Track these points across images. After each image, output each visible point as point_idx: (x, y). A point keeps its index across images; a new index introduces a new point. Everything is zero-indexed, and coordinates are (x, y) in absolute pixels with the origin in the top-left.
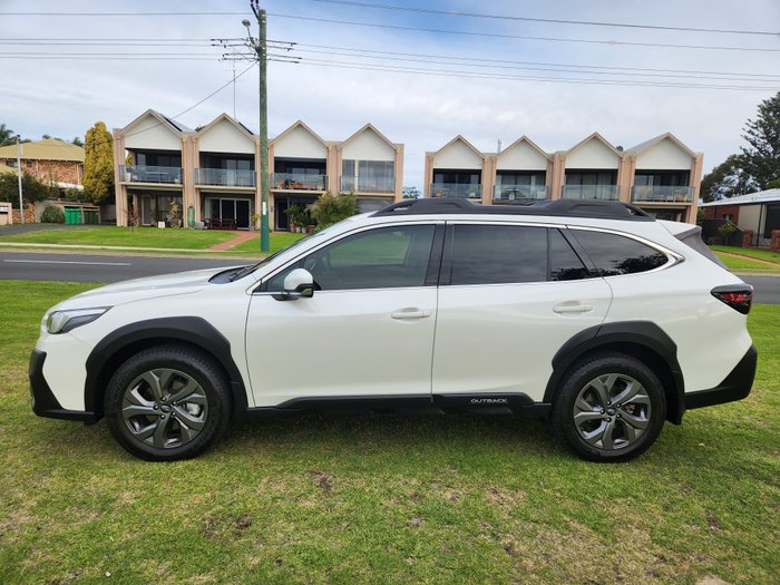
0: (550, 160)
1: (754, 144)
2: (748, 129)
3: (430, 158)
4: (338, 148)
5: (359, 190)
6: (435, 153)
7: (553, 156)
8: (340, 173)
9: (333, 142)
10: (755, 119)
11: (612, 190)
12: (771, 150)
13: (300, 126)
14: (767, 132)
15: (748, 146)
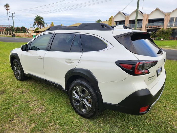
4: (169, 14)
5: (174, 27)
8: (168, 22)
9: (167, 13)
13: (157, 9)
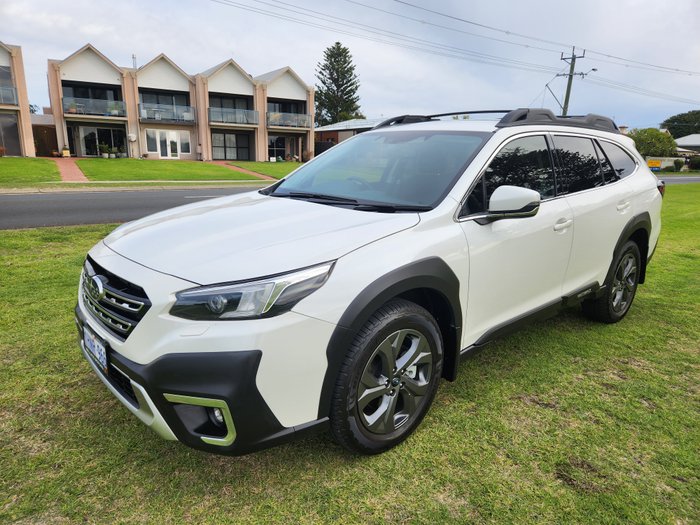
0: (193, 82)
1: (324, 83)
2: (320, 70)
3: (54, 67)
6: (62, 61)
7: (194, 78)
10: (324, 62)
11: (247, 116)
12: (335, 88)
14: (331, 74)
15: (321, 85)
